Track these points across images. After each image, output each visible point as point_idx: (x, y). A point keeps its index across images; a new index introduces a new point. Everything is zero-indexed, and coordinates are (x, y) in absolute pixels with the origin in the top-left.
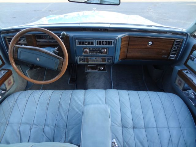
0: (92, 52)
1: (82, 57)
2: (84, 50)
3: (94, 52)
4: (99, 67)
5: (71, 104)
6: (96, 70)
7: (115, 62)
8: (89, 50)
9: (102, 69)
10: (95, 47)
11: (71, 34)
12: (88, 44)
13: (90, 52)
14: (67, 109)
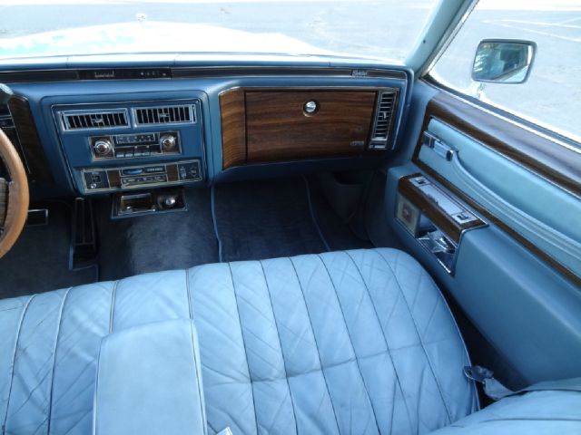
0: (125, 151)
1: (95, 171)
2: (94, 144)
3: (133, 150)
4: (160, 199)
5: (62, 339)
6: (150, 208)
7: (211, 175)
8: (116, 145)
9: (173, 201)
10: (132, 131)
11: (34, 93)
12: (107, 124)
13: (118, 151)
14: (50, 358)
